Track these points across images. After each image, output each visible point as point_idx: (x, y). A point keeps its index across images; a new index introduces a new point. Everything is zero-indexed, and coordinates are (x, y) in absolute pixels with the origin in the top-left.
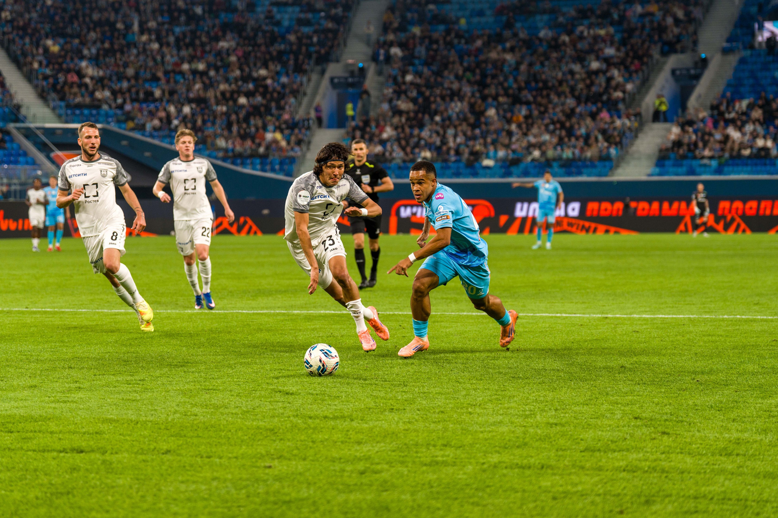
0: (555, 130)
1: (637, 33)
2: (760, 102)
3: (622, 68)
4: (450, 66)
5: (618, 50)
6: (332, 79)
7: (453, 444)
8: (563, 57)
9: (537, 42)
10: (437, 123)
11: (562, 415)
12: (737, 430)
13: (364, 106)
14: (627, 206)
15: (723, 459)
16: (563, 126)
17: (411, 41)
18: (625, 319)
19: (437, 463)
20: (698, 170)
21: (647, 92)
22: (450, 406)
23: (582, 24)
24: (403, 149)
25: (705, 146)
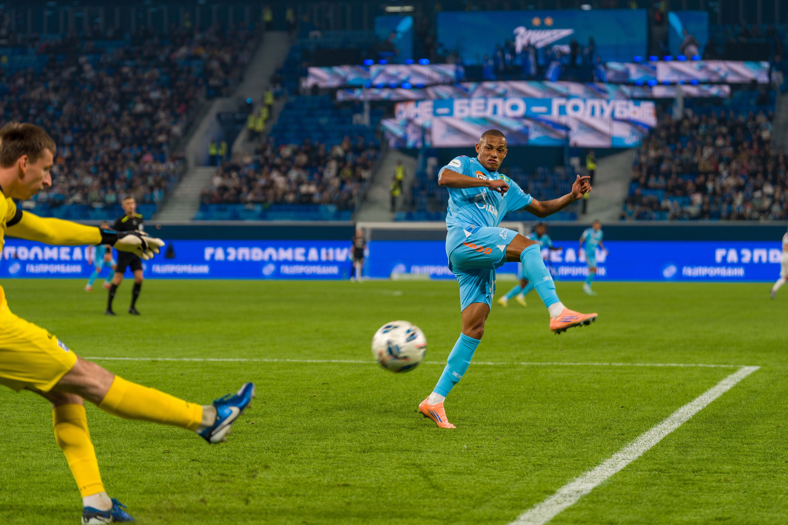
0: (97, 172)
1: (183, 75)
2: (304, 148)
3: (168, 111)
5: (163, 93)
11: (118, 458)
12: (296, 472)
15: (284, 499)
16: (106, 169)
20: (242, 214)
21: (192, 136)
25: (249, 190)
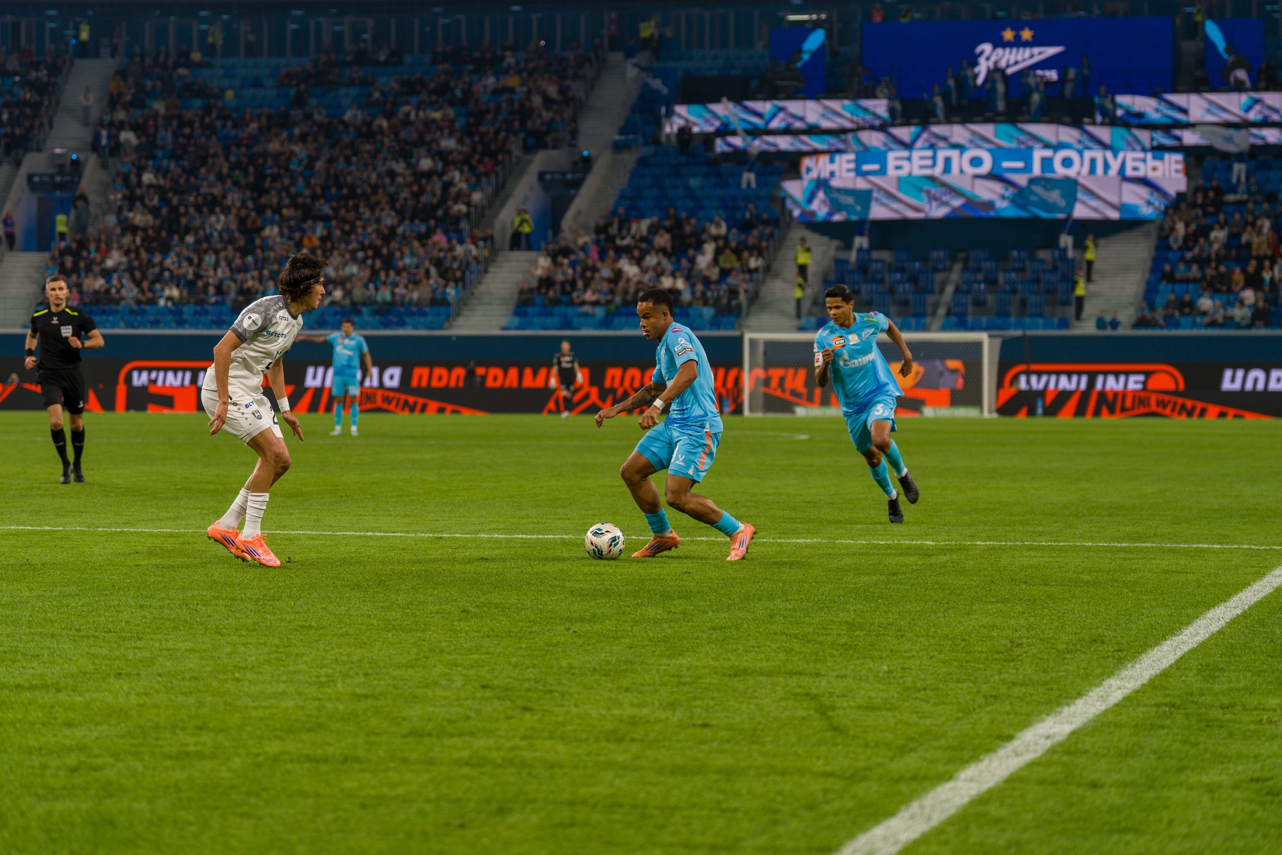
0: (366, 258)
1: (489, 117)
2: (667, 223)
3: (466, 168)
4: (210, 161)
5: (460, 141)
6: (30, 177)
7: (211, 726)
8: (378, 151)
9: (341, 127)
10: (187, 247)
11: (375, 682)
12: (632, 705)
13: (78, 218)
14: (471, 374)
15: (612, 746)
16: (377, 253)
17: (151, 122)
18: (467, 540)
19: (187, 754)
20: (576, 320)
21: (502, 205)
22: (208, 669)
23: (408, 103)
24: (138, 284)
25: (586, 286)
